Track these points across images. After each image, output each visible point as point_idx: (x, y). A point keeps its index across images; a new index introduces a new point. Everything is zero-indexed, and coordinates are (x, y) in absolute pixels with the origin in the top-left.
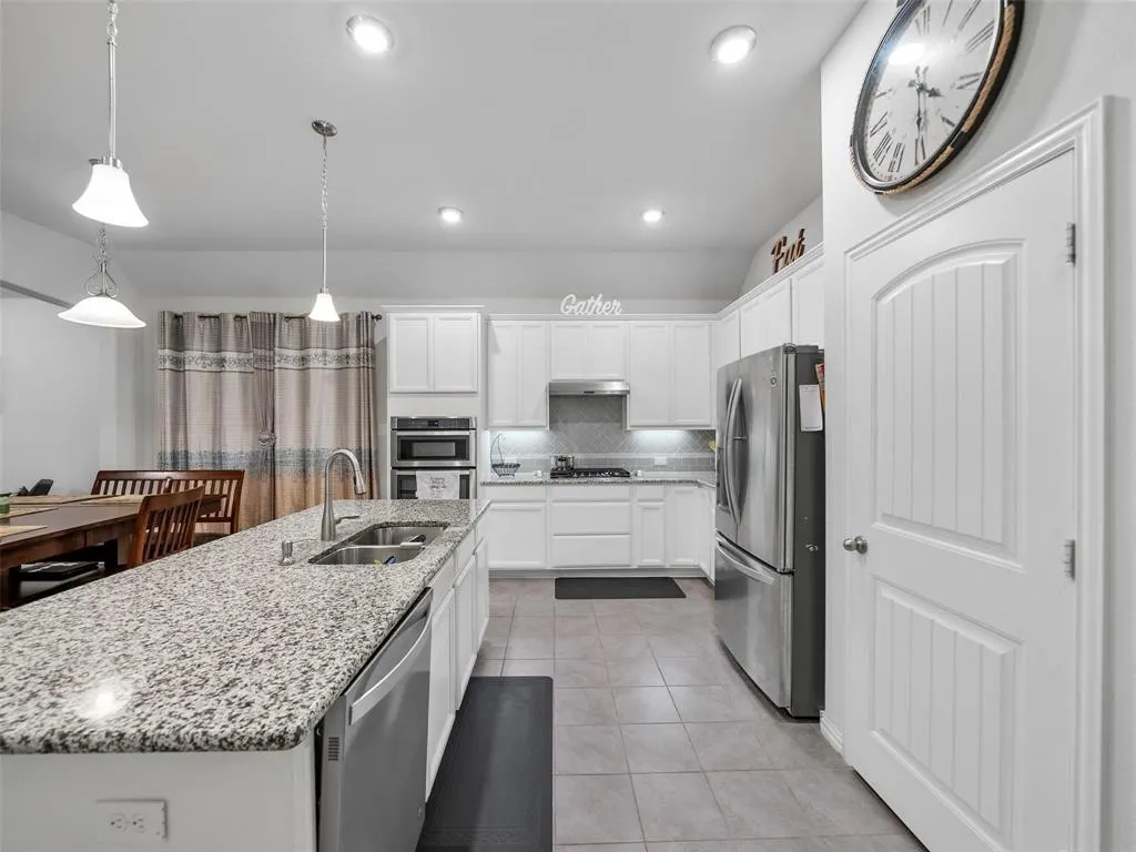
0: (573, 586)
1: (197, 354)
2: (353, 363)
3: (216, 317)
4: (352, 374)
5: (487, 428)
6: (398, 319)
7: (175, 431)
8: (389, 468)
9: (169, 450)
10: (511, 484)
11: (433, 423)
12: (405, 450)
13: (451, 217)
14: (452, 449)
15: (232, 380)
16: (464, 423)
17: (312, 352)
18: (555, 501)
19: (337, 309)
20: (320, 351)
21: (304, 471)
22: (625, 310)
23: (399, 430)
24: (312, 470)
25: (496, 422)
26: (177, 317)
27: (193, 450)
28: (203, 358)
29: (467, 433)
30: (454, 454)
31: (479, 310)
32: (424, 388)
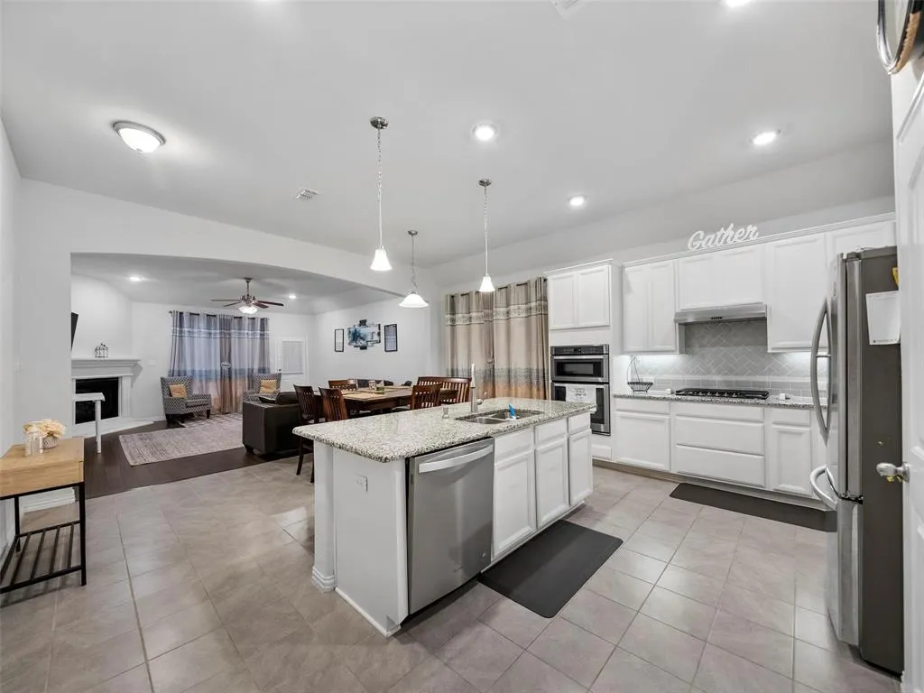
0: (693, 490)
1: (460, 315)
2: (534, 312)
3: (468, 294)
4: (533, 319)
5: (623, 352)
6: (554, 279)
7: (453, 357)
8: (550, 381)
9: (450, 368)
10: (645, 398)
11: (577, 350)
12: (560, 369)
13: (577, 202)
14: (590, 369)
15: (475, 329)
16: (599, 350)
17: (512, 307)
18: (678, 415)
19: (493, 284)
20: (516, 307)
21: (509, 382)
22: (762, 232)
23: (556, 355)
24: (513, 381)
25: (630, 347)
26: (453, 297)
27: (460, 368)
28: (463, 317)
29: (601, 357)
30: (592, 373)
31: (610, 263)
32: (571, 325)
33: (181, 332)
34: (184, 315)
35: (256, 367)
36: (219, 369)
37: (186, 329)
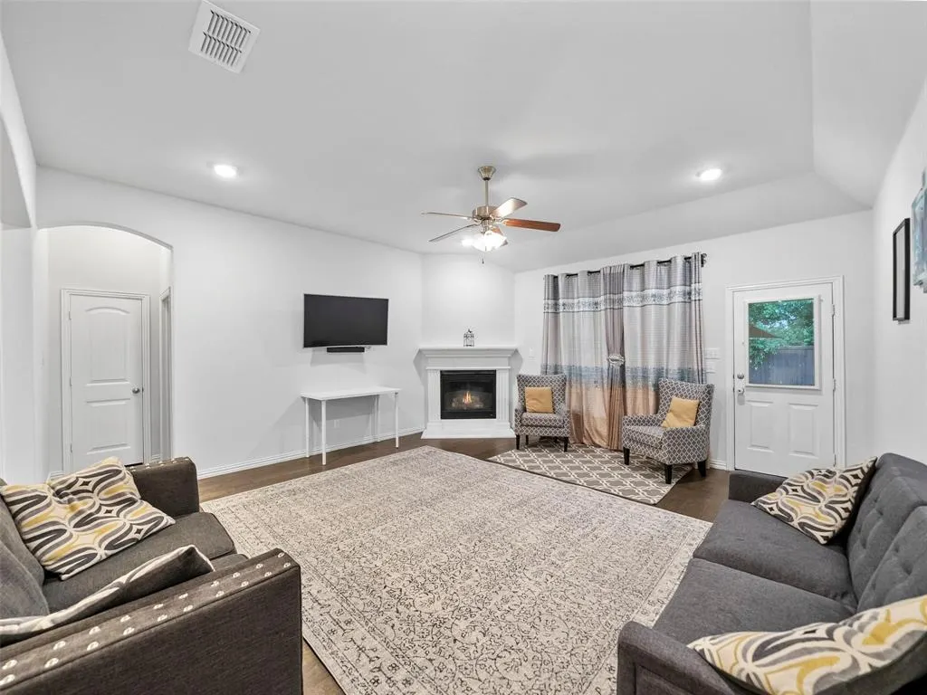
33: (556, 305)
34: (560, 278)
35: (674, 365)
36: (605, 366)
37: (561, 301)
